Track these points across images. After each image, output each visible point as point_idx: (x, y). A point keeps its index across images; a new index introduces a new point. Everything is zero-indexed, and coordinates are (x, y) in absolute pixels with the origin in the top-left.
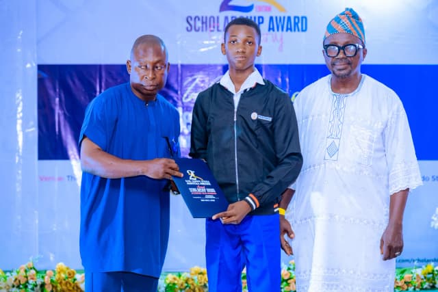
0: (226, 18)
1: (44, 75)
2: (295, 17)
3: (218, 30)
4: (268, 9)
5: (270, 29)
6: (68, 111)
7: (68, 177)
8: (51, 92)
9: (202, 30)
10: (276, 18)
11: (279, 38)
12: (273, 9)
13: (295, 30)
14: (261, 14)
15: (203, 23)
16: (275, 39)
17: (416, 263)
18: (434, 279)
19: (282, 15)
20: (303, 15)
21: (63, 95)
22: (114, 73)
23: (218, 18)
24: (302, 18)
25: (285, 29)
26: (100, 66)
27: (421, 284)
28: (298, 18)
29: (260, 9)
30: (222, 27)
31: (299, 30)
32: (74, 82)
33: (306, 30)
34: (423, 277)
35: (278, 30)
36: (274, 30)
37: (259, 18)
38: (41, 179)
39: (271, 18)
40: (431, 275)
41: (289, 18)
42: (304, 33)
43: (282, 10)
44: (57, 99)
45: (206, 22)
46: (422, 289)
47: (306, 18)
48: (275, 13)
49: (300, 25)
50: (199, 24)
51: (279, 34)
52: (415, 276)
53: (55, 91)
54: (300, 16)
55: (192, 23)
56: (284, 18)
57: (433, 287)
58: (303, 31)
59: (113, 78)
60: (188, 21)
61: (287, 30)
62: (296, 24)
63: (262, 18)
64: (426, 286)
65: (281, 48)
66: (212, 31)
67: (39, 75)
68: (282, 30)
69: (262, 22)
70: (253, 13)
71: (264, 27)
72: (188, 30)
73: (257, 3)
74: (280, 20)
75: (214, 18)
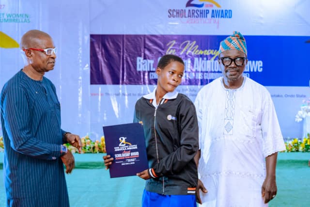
0: (189, 11)
1: (94, 40)
2: (225, 11)
3: (185, 17)
4: (211, 6)
5: (212, 17)
6: (106, 59)
7: (106, 93)
8: (97, 49)
9: (177, 17)
10: (216, 11)
11: (217, 21)
12: (214, 5)
13: (225, 17)
15: (177, 13)
16: (215, 22)
17: (289, 138)
18: (298, 146)
19: (219, 9)
20: (230, 9)
21: (103, 51)
22: (130, 39)
23: (185, 10)
24: (229, 11)
25: (220, 16)
26: (123, 35)
27: (291, 149)
28: (227, 11)
29: (207, 6)
30: (187, 16)
31: (227, 17)
32: (109, 44)
33: (231, 17)
34: (292, 145)
35: (216, 17)
36: (214, 17)
37: (207, 10)
38: (92, 95)
39: (213, 11)
40: (296, 145)
41: (222, 11)
42: (230, 19)
43: (219, 6)
44: (100, 53)
45: (179, 13)
46: (292, 151)
47: (231, 11)
48: (215, 8)
49: (228, 14)
50: (175, 13)
51: (217, 19)
52: (288, 144)
53: (99, 48)
54: (228, 10)
55: (171, 13)
57: (297, 151)
58: (229, 17)
59: (129, 42)
60: (169, 12)
61: (221, 17)
62: (226, 14)
63: (208, 11)
64: (294, 150)
65: (218, 27)
66: (182, 17)
67: (91, 40)
69: (209, 13)
70: (204, 8)
71: (209, 15)
72: (169, 17)
73: (206, 3)
74: (217, 12)
75: (183, 10)
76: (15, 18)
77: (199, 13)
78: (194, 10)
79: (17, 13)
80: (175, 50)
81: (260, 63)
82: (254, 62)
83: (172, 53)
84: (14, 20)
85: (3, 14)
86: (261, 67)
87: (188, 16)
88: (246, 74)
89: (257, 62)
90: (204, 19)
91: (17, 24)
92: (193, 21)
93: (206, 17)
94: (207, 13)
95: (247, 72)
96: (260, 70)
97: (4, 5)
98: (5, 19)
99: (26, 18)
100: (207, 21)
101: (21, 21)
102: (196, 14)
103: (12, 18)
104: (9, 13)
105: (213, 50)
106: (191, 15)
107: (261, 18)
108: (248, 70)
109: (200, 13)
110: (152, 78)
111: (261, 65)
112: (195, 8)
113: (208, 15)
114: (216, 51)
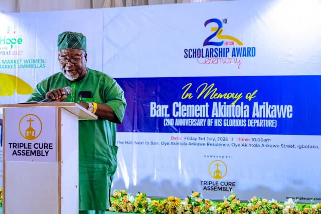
0: (207, 49)
2: (248, 48)
3: (202, 57)
5: (233, 56)
9: (193, 57)
10: (237, 48)
11: (238, 60)
12: (235, 43)
13: (248, 56)
14: (227, 47)
15: (194, 53)
16: (236, 61)
19: (240, 46)
20: (253, 46)
23: (202, 49)
24: (253, 48)
25: (242, 54)
28: (250, 48)
29: (227, 43)
30: (204, 55)
31: (250, 56)
33: (254, 56)
35: (238, 56)
36: (235, 56)
37: (226, 49)
39: (234, 49)
41: (244, 48)
43: (240, 43)
45: (196, 53)
47: (255, 48)
48: (236, 45)
49: (251, 52)
50: (191, 53)
51: (238, 58)
54: (251, 47)
55: (188, 53)
56: (241, 48)
58: (253, 56)
60: (185, 52)
61: (243, 56)
63: (229, 49)
66: (198, 57)
68: (240, 56)
69: (229, 51)
70: (223, 46)
71: (230, 54)
72: (185, 57)
73: (226, 40)
74: (239, 50)
75: (200, 49)
76: (32, 64)
77: (218, 52)
78: (213, 49)
79: (34, 58)
80: (191, 94)
81: (289, 109)
82: (282, 106)
83: (188, 97)
84: (30, 66)
85: (21, 60)
86: (290, 113)
87: (206, 56)
88: (273, 120)
89: (286, 106)
90: (224, 58)
91: (33, 69)
92: (211, 61)
93: (226, 56)
94: (227, 52)
95: (274, 118)
96: (290, 116)
97: (22, 51)
98: (22, 65)
99: (42, 64)
100: (227, 61)
101: (36, 66)
102: (214, 53)
103: (29, 64)
104: (26, 58)
105: (234, 94)
106: (209, 54)
107: (291, 55)
108: (275, 116)
109: (220, 52)
110: (167, 125)
111: (291, 110)
112: (214, 47)
113: (228, 53)
114: (237, 94)
